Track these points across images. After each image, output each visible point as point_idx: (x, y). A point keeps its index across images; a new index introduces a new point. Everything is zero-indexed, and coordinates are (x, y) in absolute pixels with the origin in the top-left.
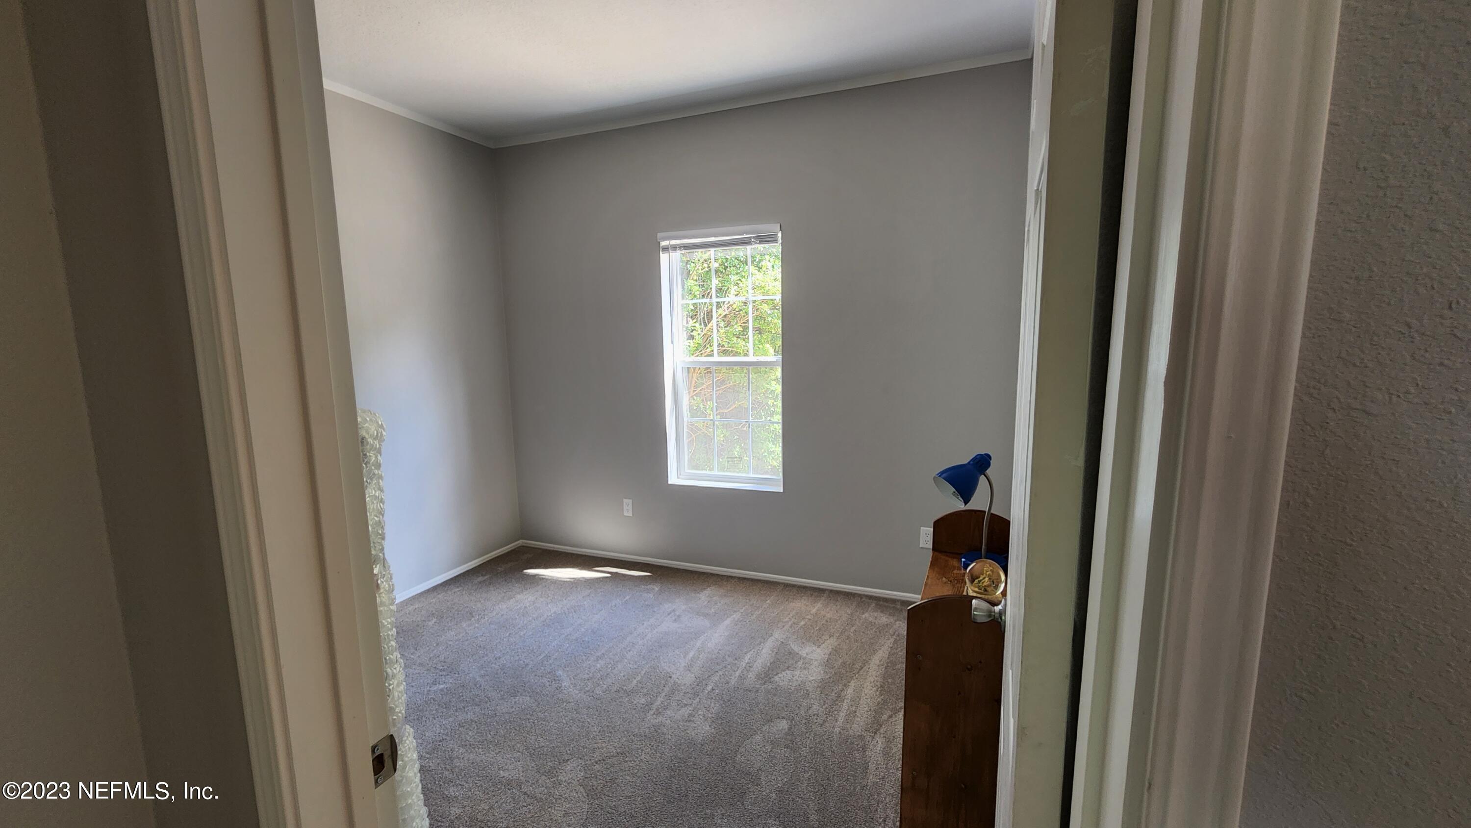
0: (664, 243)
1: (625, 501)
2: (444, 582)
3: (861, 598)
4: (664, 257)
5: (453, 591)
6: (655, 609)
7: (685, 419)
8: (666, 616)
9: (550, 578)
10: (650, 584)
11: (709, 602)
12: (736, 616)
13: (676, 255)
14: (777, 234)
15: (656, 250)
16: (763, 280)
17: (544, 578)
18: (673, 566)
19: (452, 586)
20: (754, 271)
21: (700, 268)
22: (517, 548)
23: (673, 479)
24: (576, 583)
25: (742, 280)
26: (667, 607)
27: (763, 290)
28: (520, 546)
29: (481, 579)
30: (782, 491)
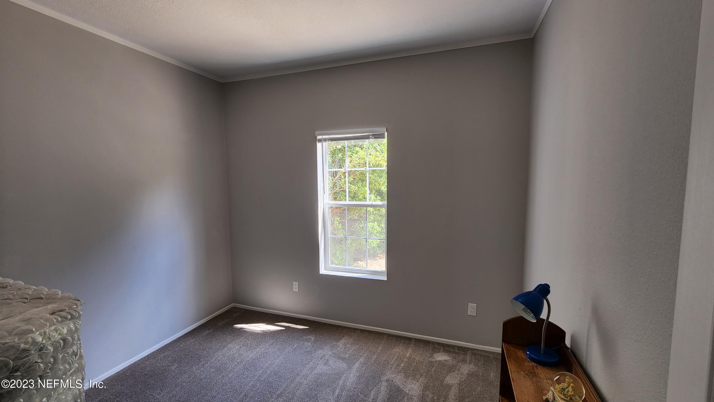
0: (319, 137)
1: (294, 282)
2: (185, 335)
3: (434, 345)
4: (319, 145)
5: (190, 341)
6: (313, 355)
7: (329, 236)
8: (319, 361)
9: (249, 331)
10: (309, 335)
11: (344, 348)
12: (362, 360)
13: (325, 144)
14: (385, 133)
15: (314, 141)
16: (364, 154)
17: (246, 331)
18: (321, 321)
19: (189, 338)
20: (359, 150)
21: (332, 148)
22: (231, 308)
23: (323, 271)
24: (265, 334)
25: (353, 154)
26: (320, 352)
27: (364, 160)
28: (232, 308)
29: (207, 332)
30: (386, 280)
